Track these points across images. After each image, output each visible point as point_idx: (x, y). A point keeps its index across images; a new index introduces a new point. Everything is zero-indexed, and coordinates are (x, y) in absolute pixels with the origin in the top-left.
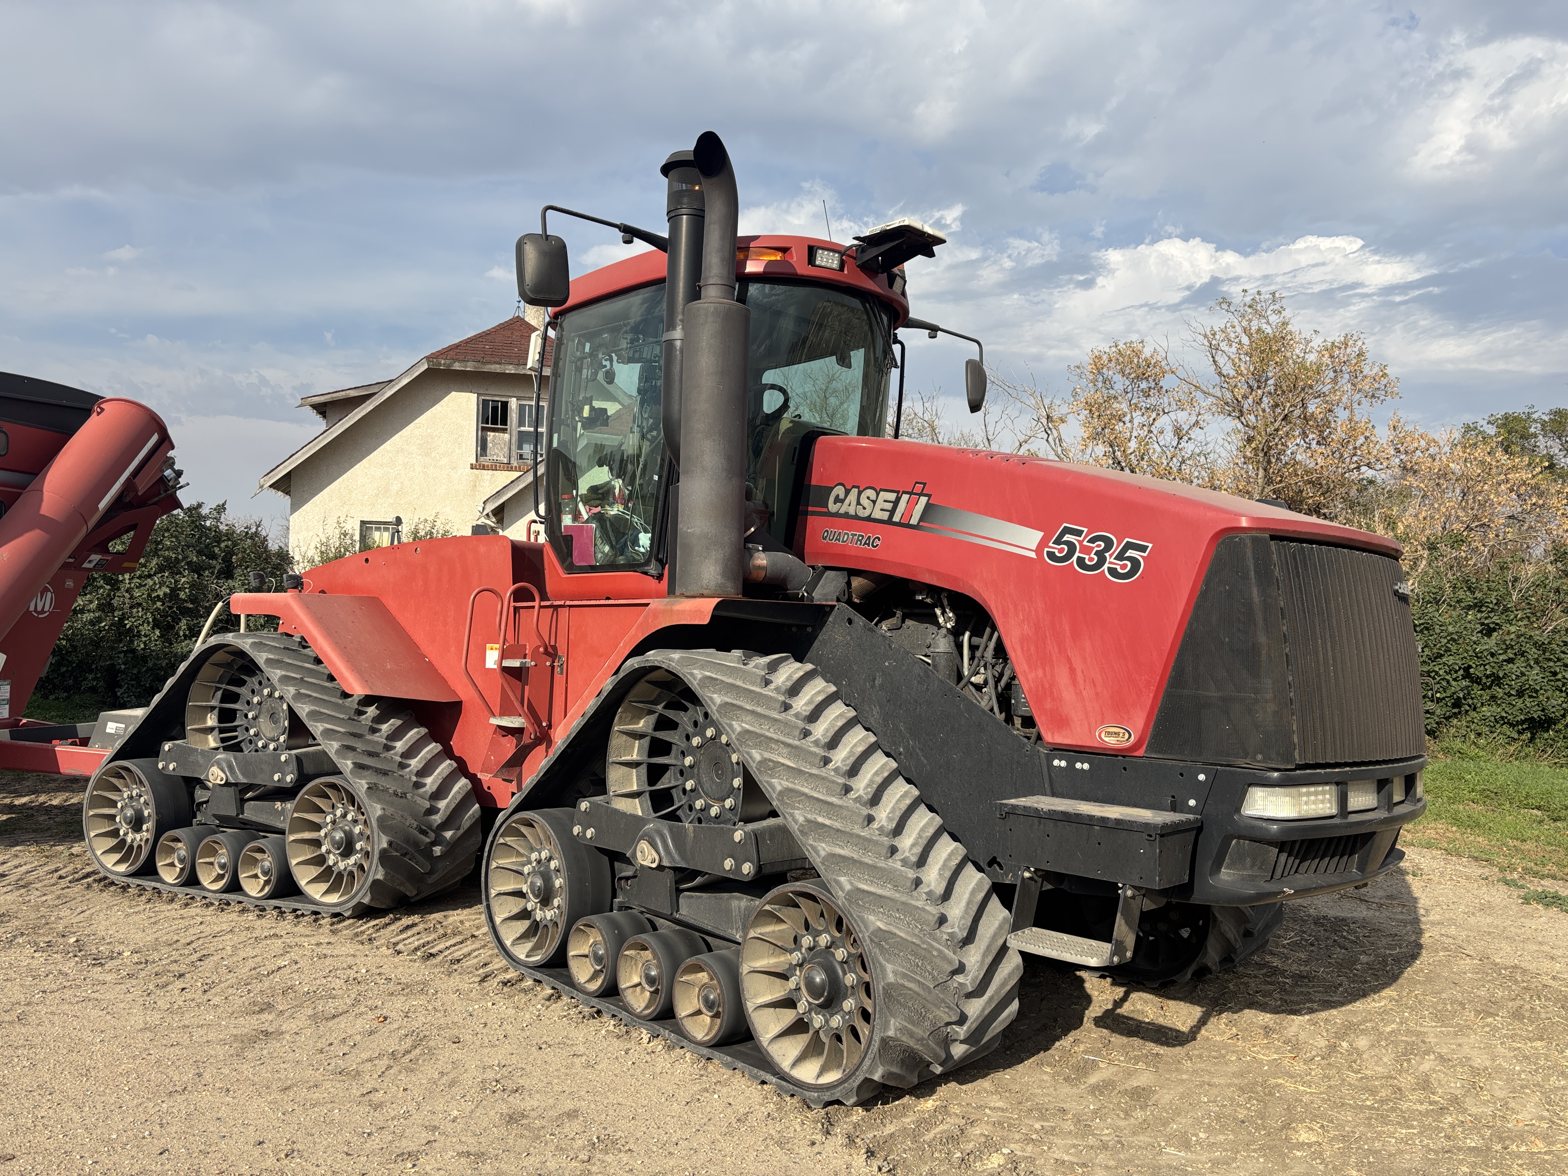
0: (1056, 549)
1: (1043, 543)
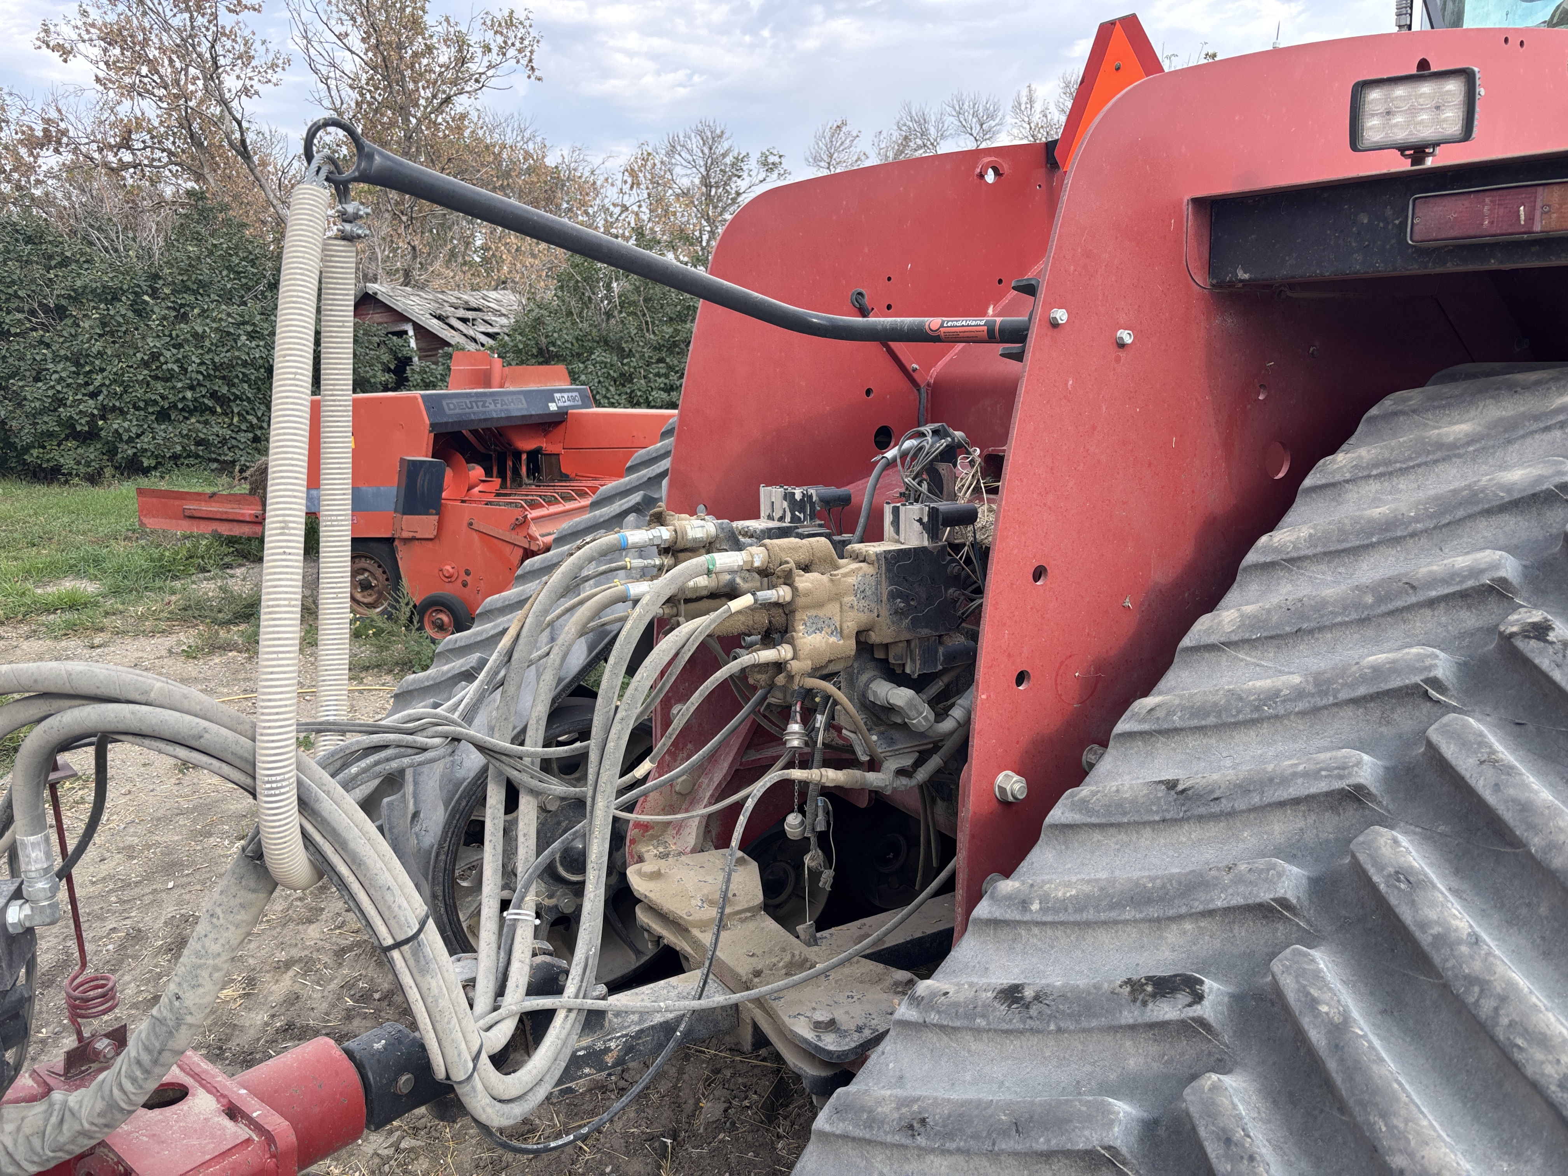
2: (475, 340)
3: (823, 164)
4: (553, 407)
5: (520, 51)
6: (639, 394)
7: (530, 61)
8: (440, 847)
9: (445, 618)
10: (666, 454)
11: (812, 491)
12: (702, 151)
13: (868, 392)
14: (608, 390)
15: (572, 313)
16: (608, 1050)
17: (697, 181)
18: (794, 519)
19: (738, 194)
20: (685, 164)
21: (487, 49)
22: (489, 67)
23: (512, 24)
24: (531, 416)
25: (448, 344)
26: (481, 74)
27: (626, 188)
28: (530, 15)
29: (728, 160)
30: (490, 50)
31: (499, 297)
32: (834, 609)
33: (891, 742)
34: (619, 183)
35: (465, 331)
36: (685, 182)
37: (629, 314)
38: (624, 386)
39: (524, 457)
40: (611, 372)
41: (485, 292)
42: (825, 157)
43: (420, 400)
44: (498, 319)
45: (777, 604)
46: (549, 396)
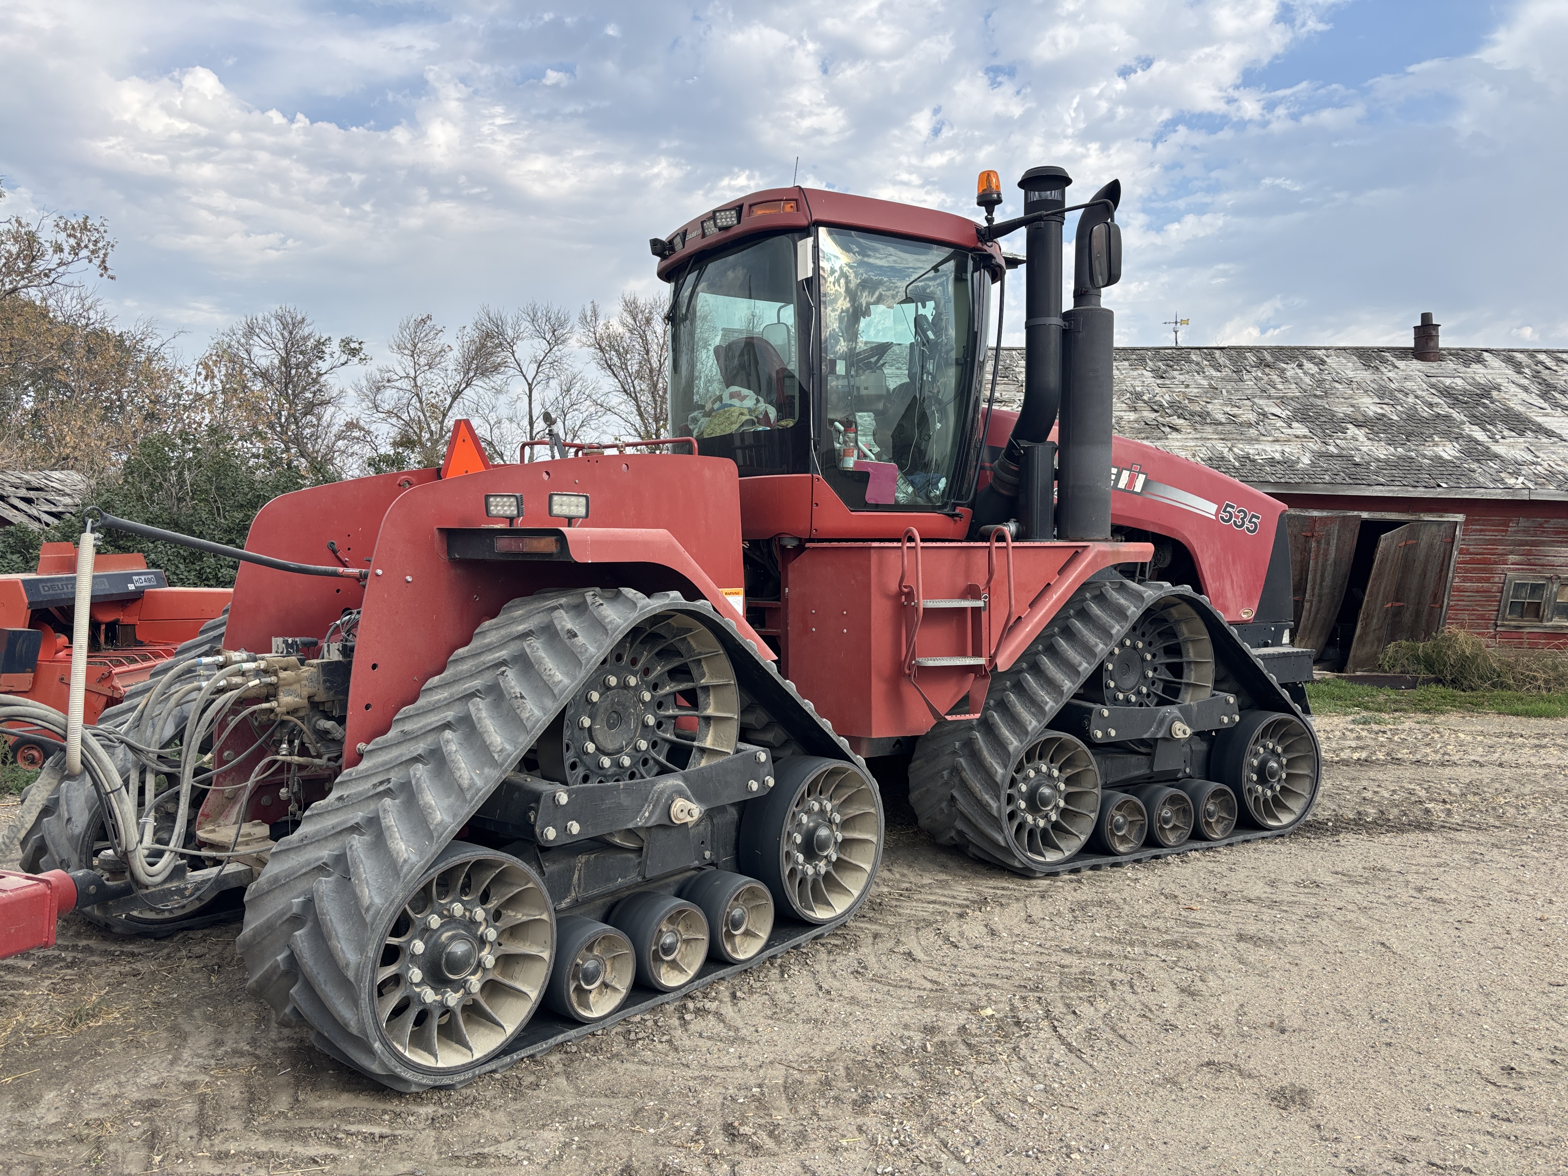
0: (1224, 515)
1: (1218, 512)
2: (39, 520)
3: (406, 352)
4: (131, 587)
5: (93, 252)
6: (208, 570)
7: (104, 261)
8: (86, 833)
9: (36, 754)
10: (224, 624)
11: (297, 639)
12: (282, 334)
13: (338, 591)
14: (177, 567)
15: (142, 497)
16: (186, 888)
17: (276, 362)
18: (288, 652)
19: (319, 375)
20: (264, 345)
21: (59, 249)
22: (59, 265)
23: (86, 228)
24: (112, 595)
25: (10, 523)
26: (50, 270)
27: (201, 379)
28: (105, 223)
29: (311, 343)
30: (62, 250)
31: (63, 476)
32: (296, 687)
33: (328, 747)
34: (193, 375)
35: (30, 512)
36: (264, 363)
37: (200, 501)
38: (193, 563)
39: (103, 627)
40: (181, 552)
41: (47, 472)
42: (409, 346)
43: (21, 584)
44: (61, 499)
45: (271, 684)
46: (128, 578)
